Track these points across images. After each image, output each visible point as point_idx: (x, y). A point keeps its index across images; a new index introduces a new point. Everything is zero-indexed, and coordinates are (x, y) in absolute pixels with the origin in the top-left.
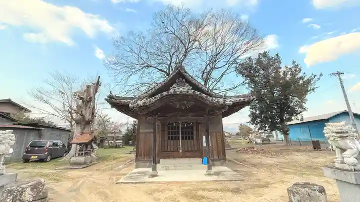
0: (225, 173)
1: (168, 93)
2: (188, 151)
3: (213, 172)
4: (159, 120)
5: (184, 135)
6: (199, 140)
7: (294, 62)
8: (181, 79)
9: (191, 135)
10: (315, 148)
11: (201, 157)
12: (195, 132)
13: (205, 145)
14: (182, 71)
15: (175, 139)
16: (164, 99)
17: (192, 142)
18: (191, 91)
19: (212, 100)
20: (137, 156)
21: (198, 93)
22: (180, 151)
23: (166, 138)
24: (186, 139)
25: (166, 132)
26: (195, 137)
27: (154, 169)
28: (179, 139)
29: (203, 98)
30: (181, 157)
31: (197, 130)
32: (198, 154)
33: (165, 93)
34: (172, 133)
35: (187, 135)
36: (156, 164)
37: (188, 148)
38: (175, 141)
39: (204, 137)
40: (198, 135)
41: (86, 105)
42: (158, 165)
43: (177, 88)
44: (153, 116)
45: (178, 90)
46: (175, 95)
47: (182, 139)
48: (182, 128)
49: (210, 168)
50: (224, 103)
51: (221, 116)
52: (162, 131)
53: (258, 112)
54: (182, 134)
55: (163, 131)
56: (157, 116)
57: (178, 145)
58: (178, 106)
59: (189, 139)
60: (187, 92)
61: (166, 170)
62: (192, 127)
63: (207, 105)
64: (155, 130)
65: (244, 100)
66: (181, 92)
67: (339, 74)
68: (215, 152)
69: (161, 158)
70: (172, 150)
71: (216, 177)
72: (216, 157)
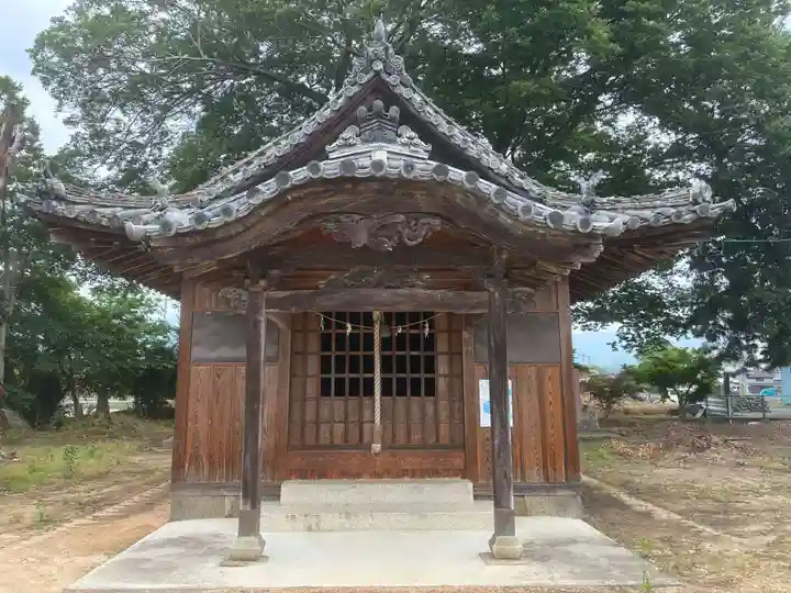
0: (572, 548)
1: (316, 169)
2: (408, 446)
3: (519, 547)
4: (271, 303)
5: (394, 376)
6: (463, 400)
8: (379, 103)
9: (423, 376)
11: (465, 472)
12: (442, 367)
13: (485, 420)
14: (390, 79)
15: (354, 392)
16: (295, 200)
17: (430, 409)
18: (425, 167)
19: (527, 210)
20: (178, 466)
21: (457, 174)
22: (377, 447)
23: (312, 387)
24: (401, 393)
25: (313, 365)
26: (442, 384)
27: (249, 526)
28: (369, 392)
29: (482, 199)
30: (377, 475)
31: (455, 354)
32: (458, 462)
33: (299, 174)
34: (338, 365)
35: (408, 376)
36: (255, 505)
37: (409, 433)
38: (353, 402)
39: (484, 387)
40: (457, 376)
42: (267, 510)
43: (361, 148)
44: (241, 286)
45: (366, 162)
46: (347, 182)
47: (386, 391)
48: (386, 344)
49: (504, 524)
50: (586, 223)
51: (565, 291)
52: (294, 353)
53: (723, 282)
54: (383, 370)
55: (298, 354)
56: (263, 283)
58: (361, 239)
59: (416, 393)
60: (409, 167)
61: (309, 529)
62: (430, 342)
63: (503, 232)
64: (253, 347)
65: (679, 215)
66: (378, 165)
68: (533, 455)
69: (288, 477)
70: (338, 441)
71: (535, 567)
72: (535, 476)
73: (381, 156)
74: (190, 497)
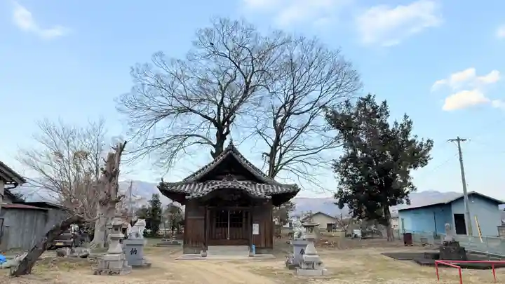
2: (236, 239)
4: (209, 209)
5: (233, 223)
7: (406, 117)
9: (239, 223)
10: (405, 243)
11: (248, 244)
12: (244, 220)
15: (223, 226)
17: (241, 230)
22: (228, 238)
23: (214, 225)
24: (234, 226)
25: (215, 219)
26: (244, 225)
28: (227, 226)
31: (247, 217)
32: (246, 242)
34: (220, 221)
35: (236, 223)
37: (236, 236)
38: (223, 228)
41: (110, 181)
45: (227, 185)
46: (224, 189)
47: (230, 226)
48: (230, 215)
54: (230, 221)
56: (207, 206)
57: (226, 234)
58: (226, 198)
59: (238, 227)
62: (241, 215)
64: (205, 216)
66: (229, 186)
67: (458, 140)
68: (263, 241)
69: (209, 245)
70: (220, 237)
72: (263, 245)
73: (230, 184)
74: (187, 248)
